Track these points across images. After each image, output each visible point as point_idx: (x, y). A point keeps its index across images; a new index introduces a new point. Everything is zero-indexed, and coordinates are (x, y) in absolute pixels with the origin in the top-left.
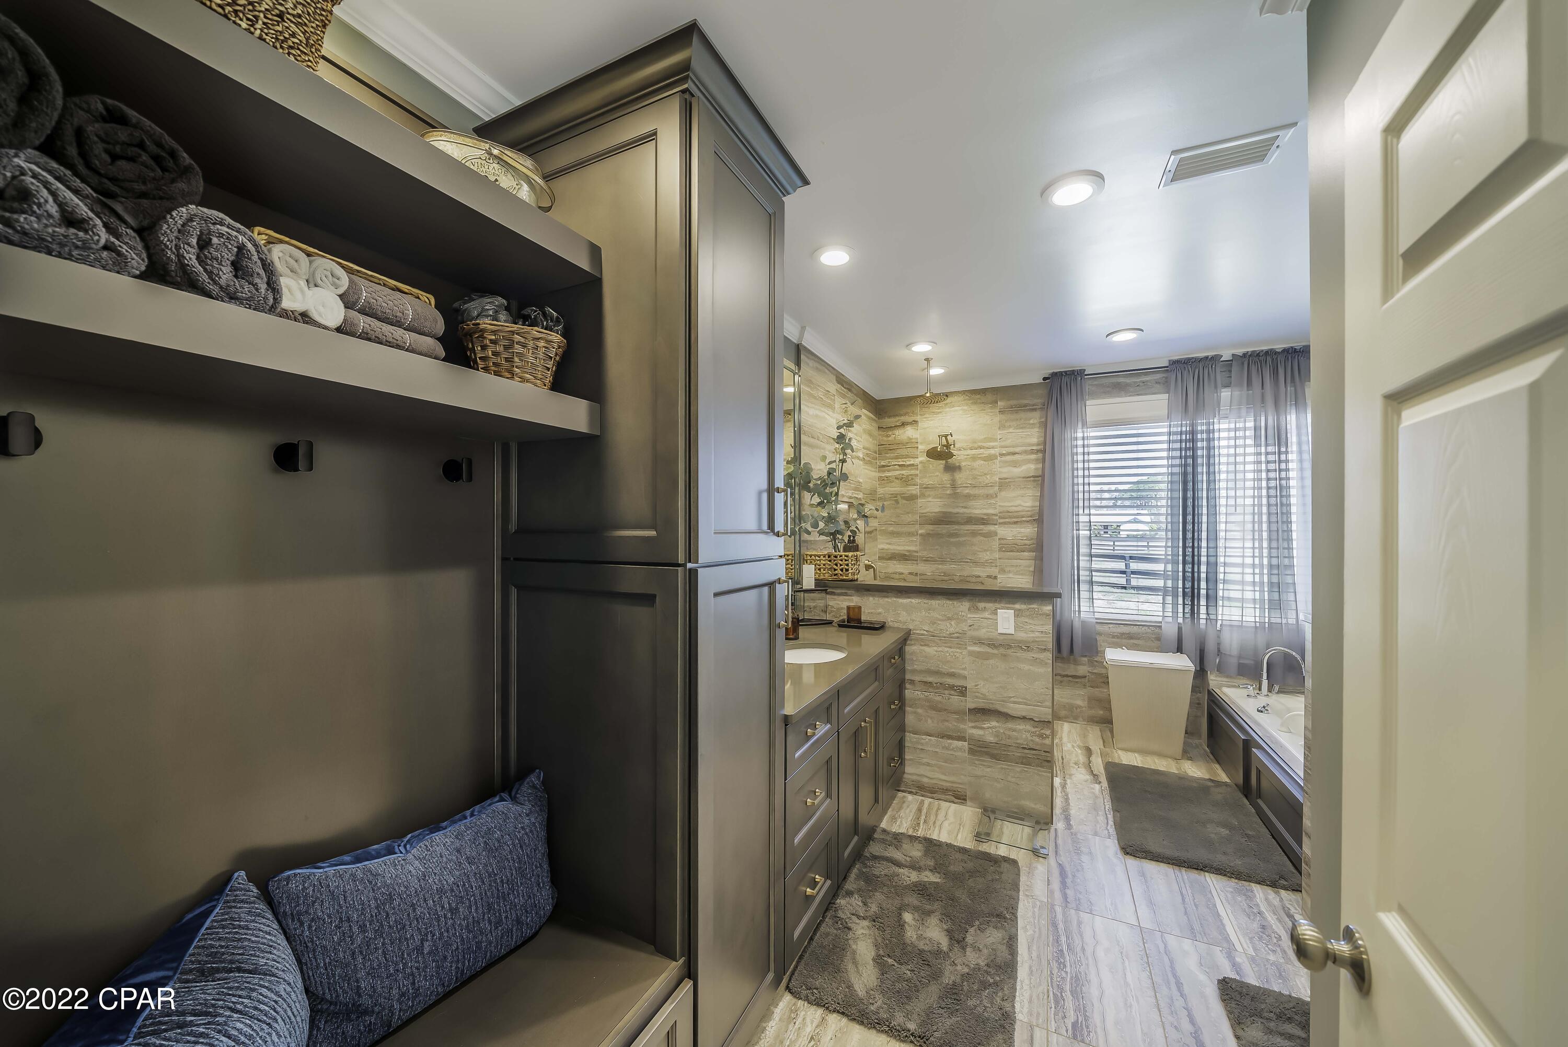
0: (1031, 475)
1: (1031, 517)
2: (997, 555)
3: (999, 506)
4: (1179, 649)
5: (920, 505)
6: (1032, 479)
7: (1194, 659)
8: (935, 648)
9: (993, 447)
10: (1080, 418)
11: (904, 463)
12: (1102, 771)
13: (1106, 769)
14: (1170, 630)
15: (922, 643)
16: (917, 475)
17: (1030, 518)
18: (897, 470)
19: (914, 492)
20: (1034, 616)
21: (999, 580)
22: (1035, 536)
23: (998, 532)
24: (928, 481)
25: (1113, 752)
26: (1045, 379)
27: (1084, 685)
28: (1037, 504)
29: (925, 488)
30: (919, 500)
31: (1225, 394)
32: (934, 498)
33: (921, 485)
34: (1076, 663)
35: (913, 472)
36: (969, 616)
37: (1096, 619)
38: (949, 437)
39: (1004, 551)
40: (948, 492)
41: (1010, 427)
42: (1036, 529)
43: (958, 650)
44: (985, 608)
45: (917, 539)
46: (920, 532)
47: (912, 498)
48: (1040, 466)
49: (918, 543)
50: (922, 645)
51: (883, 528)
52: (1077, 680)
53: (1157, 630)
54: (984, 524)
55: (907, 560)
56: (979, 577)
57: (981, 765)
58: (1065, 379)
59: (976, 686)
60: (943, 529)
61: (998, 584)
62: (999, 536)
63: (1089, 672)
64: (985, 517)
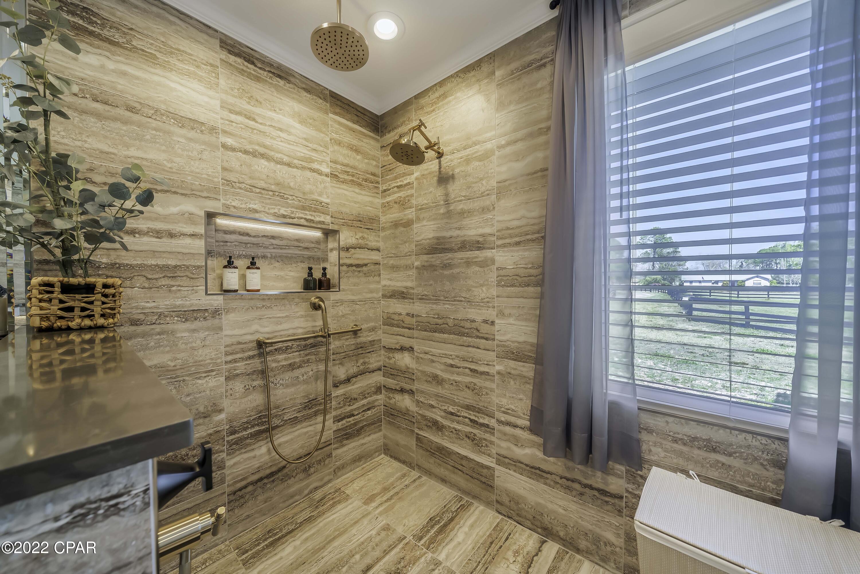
1: (538, 232)
2: (494, 291)
3: (498, 221)
5: (415, 231)
6: (540, 174)
9: (489, 139)
11: (401, 183)
14: (814, 457)
16: (412, 196)
17: (537, 235)
18: (397, 193)
19: (410, 216)
21: (497, 327)
22: (539, 261)
23: (497, 258)
24: (422, 201)
27: (619, 511)
29: (420, 209)
30: (415, 226)
32: (428, 221)
33: (417, 206)
34: (606, 470)
35: (410, 192)
37: (639, 400)
38: (423, 128)
39: (503, 286)
40: (442, 211)
42: (541, 251)
45: (413, 272)
46: (416, 264)
47: (408, 224)
49: (414, 278)
51: (385, 262)
52: (607, 499)
53: (776, 446)
54: (479, 249)
55: (404, 298)
56: (473, 321)
60: (437, 259)
61: (496, 333)
62: (497, 265)
63: (627, 491)
64: (481, 239)
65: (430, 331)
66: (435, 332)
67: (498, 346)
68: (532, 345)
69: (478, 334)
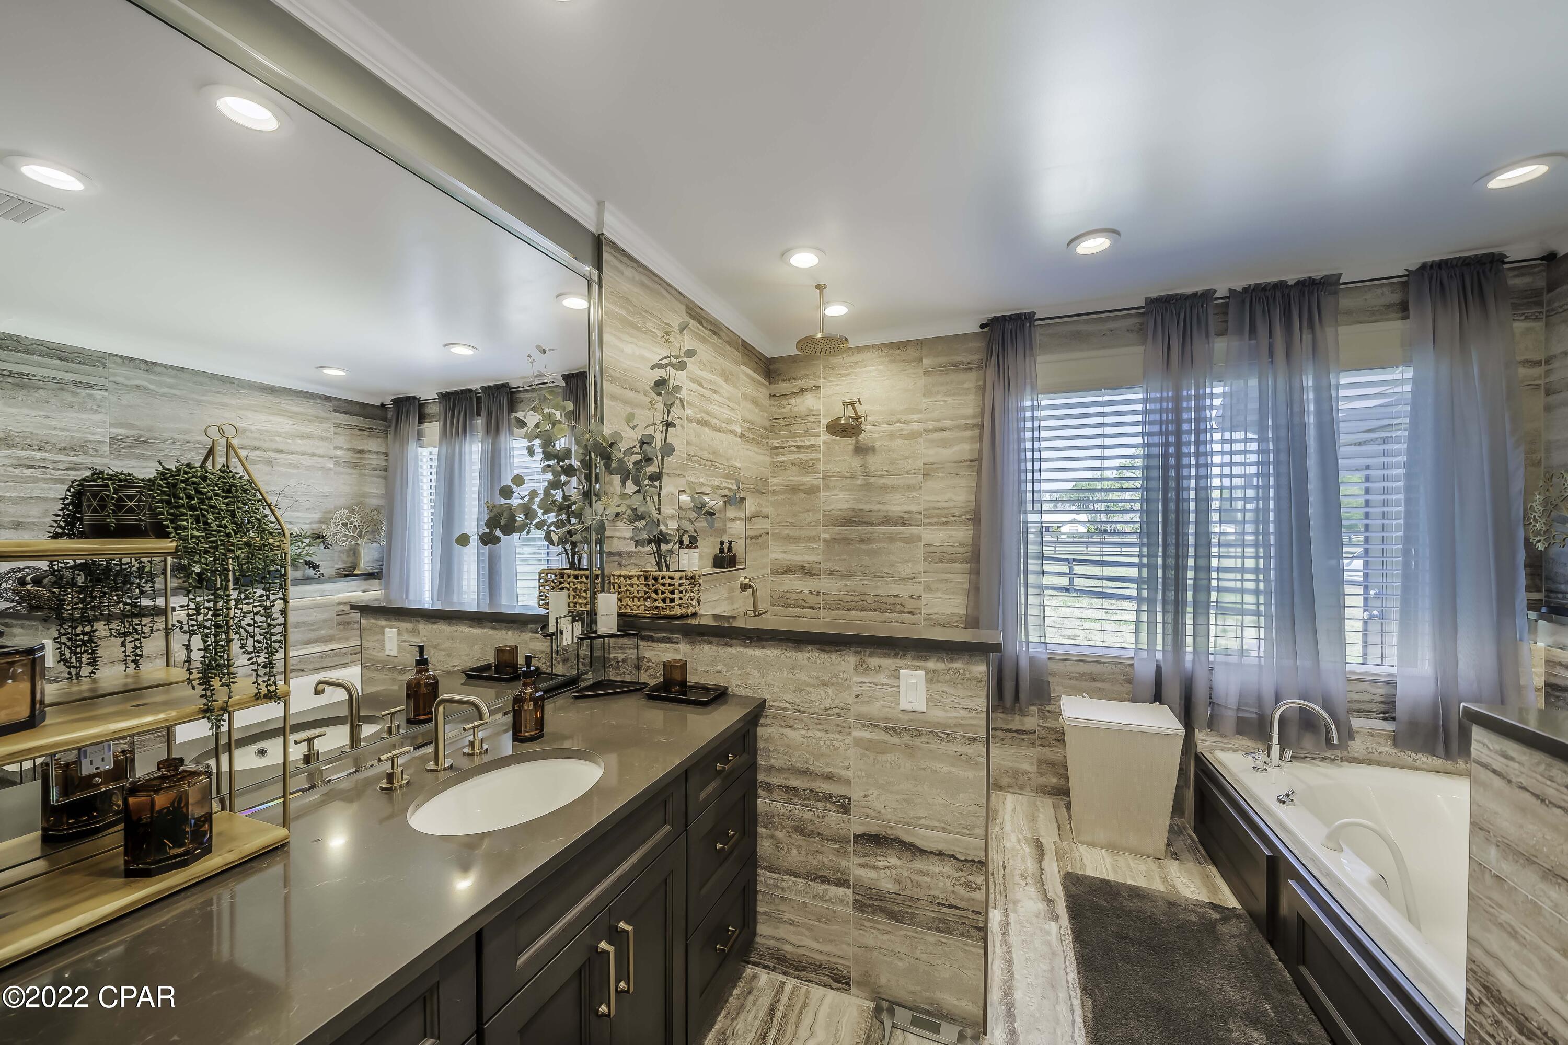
0: (965, 458)
2: (921, 567)
3: (925, 501)
4: (1158, 697)
5: (823, 500)
6: (966, 463)
7: (1178, 711)
8: (803, 732)
9: (916, 421)
10: (1028, 381)
11: (803, 443)
12: (1061, 893)
13: (1065, 887)
14: (1145, 671)
15: (783, 723)
16: (818, 460)
17: (963, 518)
18: (794, 453)
19: (815, 483)
20: (958, 681)
22: (970, 541)
23: (924, 536)
24: (832, 468)
25: (1072, 850)
26: (982, 326)
27: (1033, 743)
28: (973, 497)
29: (830, 477)
30: (822, 494)
31: (1220, 345)
32: (841, 490)
33: (824, 473)
34: (1023, 713)
35: (814, 455)
36: (855, 679)
37: (1049, 653)
38: (857, 405)
39: (930, 562)
40: (859, 482)
41: (938, 393)
42: (971, 532)
43: (838, 737)
44: (880, 666)
45: (819, 546)
46: (824, 536)
47: (812, 491)
48: (977, 446)
49: (820, 551)
50: (782, 726)
51: (777, 531)
52: (1023, 737)
53: (1128, 669)
54: (904, 525)
55: (805, 574)
56: (898, 596)
57: (875, 928)
58: (1009, 326)
59: (866, 796)
60: (852, 532)
61: (923, 607)
62: (924, 542)
63: (1039, 726)
64: (906, 516)
65: (843, 610)
66: (850, 610)
67: (924, 619)
68: (960, 616)
69: (903, 609)
